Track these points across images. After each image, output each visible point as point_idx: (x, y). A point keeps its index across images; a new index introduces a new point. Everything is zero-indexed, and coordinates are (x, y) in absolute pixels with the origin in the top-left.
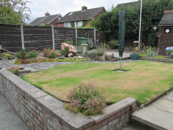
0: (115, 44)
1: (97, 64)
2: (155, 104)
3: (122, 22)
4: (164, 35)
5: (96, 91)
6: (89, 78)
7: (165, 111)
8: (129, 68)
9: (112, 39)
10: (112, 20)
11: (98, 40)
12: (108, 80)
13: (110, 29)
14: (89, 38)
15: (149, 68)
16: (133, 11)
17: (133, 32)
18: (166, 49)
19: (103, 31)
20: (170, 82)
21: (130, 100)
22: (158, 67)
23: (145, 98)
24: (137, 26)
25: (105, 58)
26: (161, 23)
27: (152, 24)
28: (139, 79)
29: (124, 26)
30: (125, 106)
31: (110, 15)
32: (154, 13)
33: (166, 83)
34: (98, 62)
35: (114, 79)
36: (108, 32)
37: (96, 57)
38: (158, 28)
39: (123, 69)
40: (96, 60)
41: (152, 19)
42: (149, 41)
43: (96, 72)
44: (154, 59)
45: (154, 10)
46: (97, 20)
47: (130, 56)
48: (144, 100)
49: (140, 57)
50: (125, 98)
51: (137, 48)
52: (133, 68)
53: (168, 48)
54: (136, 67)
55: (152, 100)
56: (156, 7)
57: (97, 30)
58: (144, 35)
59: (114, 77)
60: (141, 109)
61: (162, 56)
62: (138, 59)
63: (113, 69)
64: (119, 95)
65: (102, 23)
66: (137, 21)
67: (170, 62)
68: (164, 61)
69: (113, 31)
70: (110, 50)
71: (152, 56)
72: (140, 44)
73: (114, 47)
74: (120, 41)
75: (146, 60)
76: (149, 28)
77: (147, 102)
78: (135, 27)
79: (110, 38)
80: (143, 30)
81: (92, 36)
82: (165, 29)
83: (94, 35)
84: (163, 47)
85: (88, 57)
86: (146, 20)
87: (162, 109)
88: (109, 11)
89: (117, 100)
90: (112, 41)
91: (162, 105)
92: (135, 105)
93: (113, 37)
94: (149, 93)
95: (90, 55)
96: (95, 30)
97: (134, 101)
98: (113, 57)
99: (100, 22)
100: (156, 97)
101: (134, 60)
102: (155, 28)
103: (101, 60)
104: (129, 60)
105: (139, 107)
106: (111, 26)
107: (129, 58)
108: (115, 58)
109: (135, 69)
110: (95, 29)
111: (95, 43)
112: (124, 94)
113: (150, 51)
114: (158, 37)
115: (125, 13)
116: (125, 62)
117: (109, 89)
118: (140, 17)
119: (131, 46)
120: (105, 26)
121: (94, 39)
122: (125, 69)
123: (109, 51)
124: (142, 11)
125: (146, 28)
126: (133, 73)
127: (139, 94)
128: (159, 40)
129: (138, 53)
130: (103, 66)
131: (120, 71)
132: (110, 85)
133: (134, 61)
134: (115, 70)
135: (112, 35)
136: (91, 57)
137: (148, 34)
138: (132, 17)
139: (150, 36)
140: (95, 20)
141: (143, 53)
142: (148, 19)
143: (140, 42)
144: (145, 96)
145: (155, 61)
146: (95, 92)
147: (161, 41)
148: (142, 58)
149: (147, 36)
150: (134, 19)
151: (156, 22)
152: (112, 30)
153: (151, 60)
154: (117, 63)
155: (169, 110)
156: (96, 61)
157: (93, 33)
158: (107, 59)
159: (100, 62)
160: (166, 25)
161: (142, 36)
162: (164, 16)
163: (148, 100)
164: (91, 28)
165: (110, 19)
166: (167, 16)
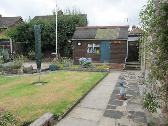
0: (34, 56)
1: (14, 79)
2: (70, 113)
3: (38, 36)
4: (77, 47)
5: (9, 115)
6: (3, 97)
7: (79, 119)
8: (48, 80)
9: (30, 50)
10: (30, 31)
11: (14, 52)
12: (26, 96)
13: (28, 40)
14: (4, 49)
15: (66, 78)
16: (50, 24)
17: (51, 43)
18: (79, 60)
19: (21, 42)
20: (82, 90)
21: (48, 116)
22: (73, 76)
23: (62, 110)
24: (54, 38)
25: (24, 71)
26: (74, 37)
27: (67, 38)
28: (57, 91)
29: (40, 40)
30: (43, 124)
31: (27, 26)
32: (68, 28)
33: (80, 91)
34: (16, 75)
35: (32, 94)
36: (25, 43)
37: (14, 71)
38: (72, 41)
39: (42, 81)
40: (13, 73)
41: (67, 33)
42: (65, 52)
43: (12, 88)
44: (70, 68)
45: (68, 25)
46: (13, 30)
47: (49, 67)
48: (61, 112)
49: (58, 67)
50: (43, 114)
51: (55, 60)
52: (51, 79)
53: (80, 59)
54: (54, 78)
55: (68, 111)
56: (69, 23)
57: (14, 41)
58: (60, 47)
59: (32, 92)
60: (59, 122)
61: (77, 66)
62: (57, 69)
63: (32, 82)
64: (37, 112)
65: (19, 34)
66: (54, 34)
67: (83, 71)
68: (78, 70)
69: (31, 42)
70: (28, 61)
71: (68, 66)
72: (57, 55)
73: (33, 58)
74: (37, 55)
75: (64, 70)
76: (65, 40)
77: (63, 113)
78: (52, 39)
79: (28, 49)
80: (59, 42)
81: (7, 47)
82: (78, 42)
83: (10, 46)
84: (77, 57)
85: (3, 71)
86: (62, 34)
87: (76, 117)
88: (26, 22)
89: (35, 117)
90: (31, 52)
91: (76, 113)
92: (53, 119)
93: (31, 49)
94: (66, 104)
95: (5, 68)
96: (11, 41)
97: (51, 116)
98: (32, 69)
99: (16, 33)
100: (71, 107)
101: (53, 70)
102: (70, 41)
103: (19, 73)
104: (48, 71)
105: (57, 120)
106: (29, 37)
107: (48, 69)
108: (34, 70)
109: (54, 81)
110: (11, 39)
111: (12, 54)
112: (42, 109)
113: (66, 61)
114: (73, 49)
115: (40, 27)
116: (44, 74)
117: (26, 107)
118: (56, 30)
119: (50, 57)
120: (22, 37)
121: (10, 50)
122: (44, 82)
123: (28, 63)
124: (57, 25)
125: (62, 40)
126: (52, 85)
127: (57, 107)
128: (74, 52)
129: (56, 64)
130: (21, 80)
131: (38, 84)
132: (28, 102)
133: (53, 72)
134: (34, 84)
135: (30, 46)
136: (7, 70)
137: (65, 47)
138: (49, 30)
139: (66, 48)
140: (11, 30)
141: (60, 64)
142: (63, 33)
143: (57, 54)
144: (62, 108)
145: (71, 70)
146: (8, 117)
147: (75, 52)
148: (60, 68)
149: (64, 48)
150: (51, 32)
151: (70, 36)
152: (29, 41)
153: (68, 70)
154: (37, 75)
155: (82, 117)
156: (13, 75)
157: (9, 44)
158: (25, 71)
159: (18, 76)
160: (78, 39)
161: (59, 48)
162: (76, 31)
163: (65, 111)
164: (6, 38)
165: (28, 30)
166: (78, 32)
